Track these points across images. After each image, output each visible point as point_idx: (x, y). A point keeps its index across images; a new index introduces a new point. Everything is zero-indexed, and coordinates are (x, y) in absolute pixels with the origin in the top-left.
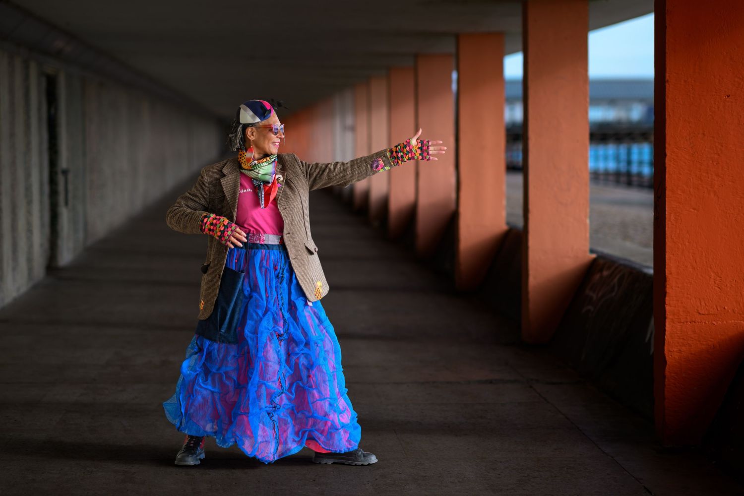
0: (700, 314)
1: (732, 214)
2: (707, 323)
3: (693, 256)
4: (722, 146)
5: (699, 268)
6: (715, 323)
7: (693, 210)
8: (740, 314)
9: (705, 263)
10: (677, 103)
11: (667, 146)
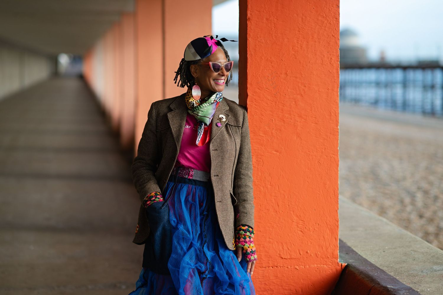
0: (282, 258)
1: (315, 156)
2: (289, 267)
3: (275, 199)
4: (305, 86)
5: (281, 212)
6: (297, 267)
7: (275, 152)
8: (323, 258)
9: (287, 206)
10: (259, 41)
11: (248, 86)
